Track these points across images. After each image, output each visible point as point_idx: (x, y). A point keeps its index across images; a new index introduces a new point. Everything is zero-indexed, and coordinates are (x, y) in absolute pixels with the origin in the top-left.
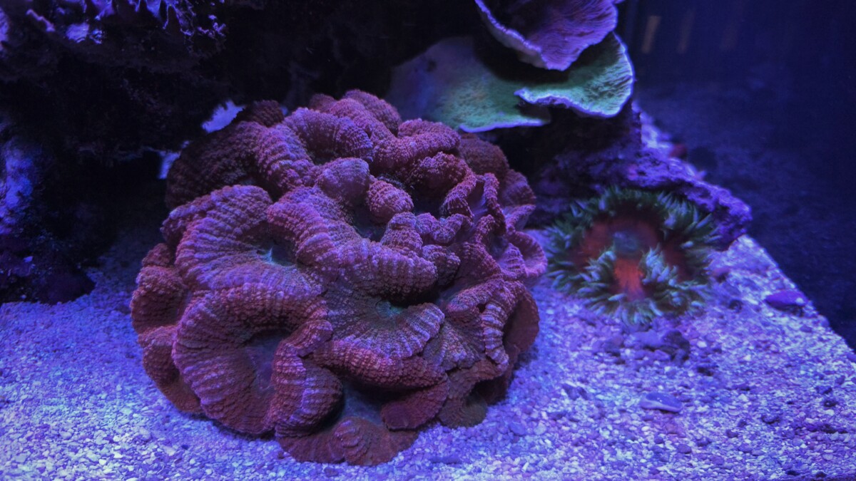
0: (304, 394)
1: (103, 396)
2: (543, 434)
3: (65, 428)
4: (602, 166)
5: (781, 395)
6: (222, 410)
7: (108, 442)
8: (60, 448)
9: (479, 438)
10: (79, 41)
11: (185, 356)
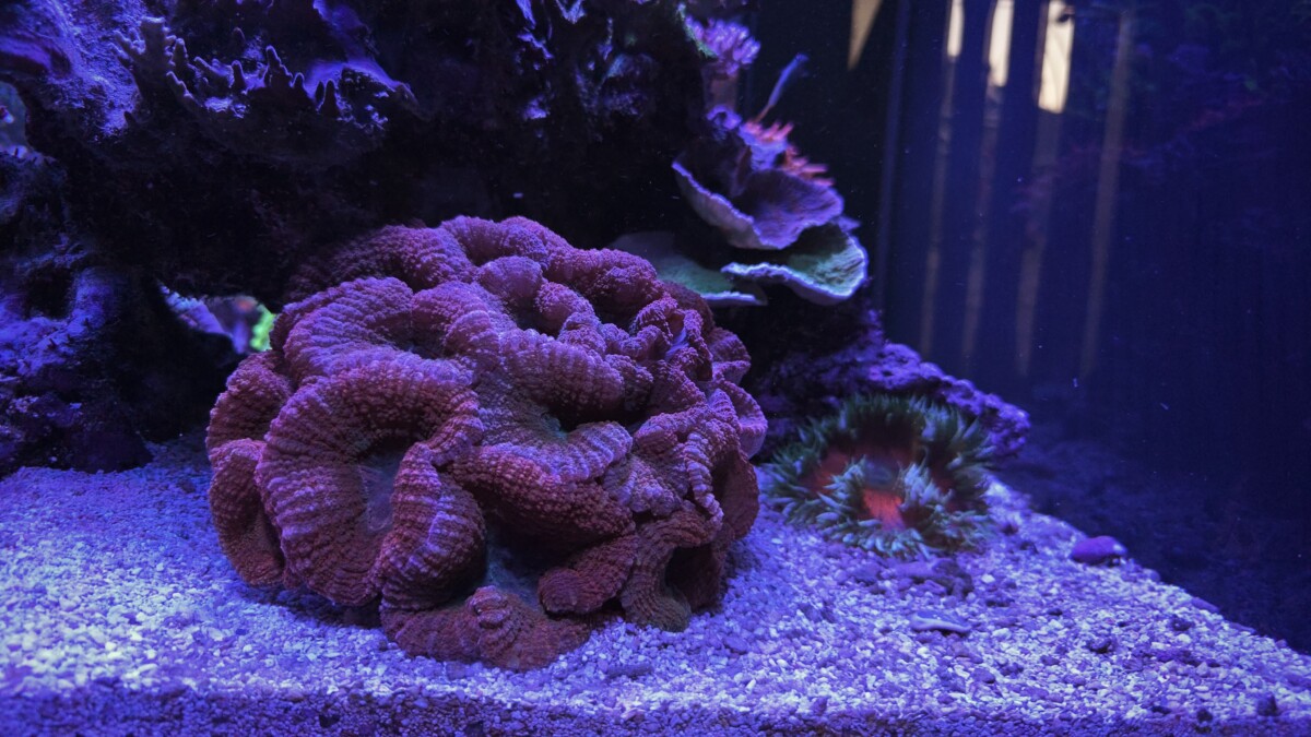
0: (434, 521)
2: (774, 653)
4: (835, 371)
5: (1107, 615)
6: (308, 555)
7: (127, 620)
8: (53, 621)
9: (679, 647)
11: (275, 464)
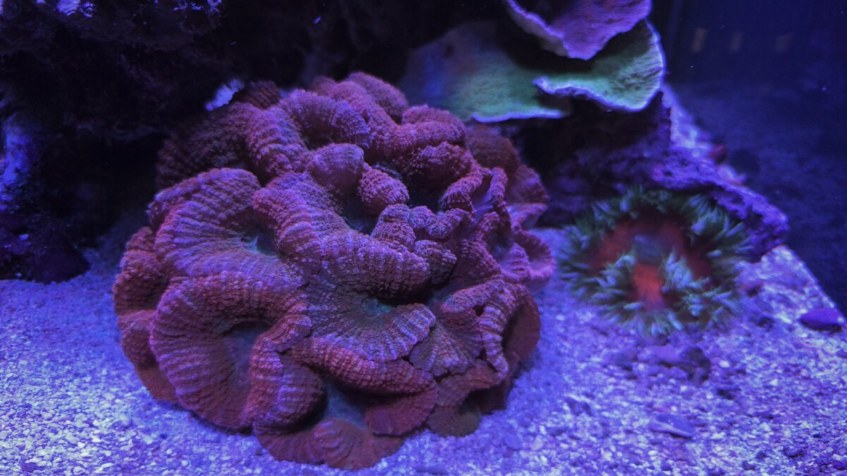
0: (280, 391)
1: (88, 379)
2: (539, 450)
3: (47, 408)
6: (198, 402)
7: (88, 425)
8: (40, 428)
9: (469, 450)
10: (69, 14)
11: (162, 342)
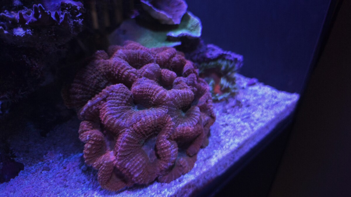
10: (22, 36)
